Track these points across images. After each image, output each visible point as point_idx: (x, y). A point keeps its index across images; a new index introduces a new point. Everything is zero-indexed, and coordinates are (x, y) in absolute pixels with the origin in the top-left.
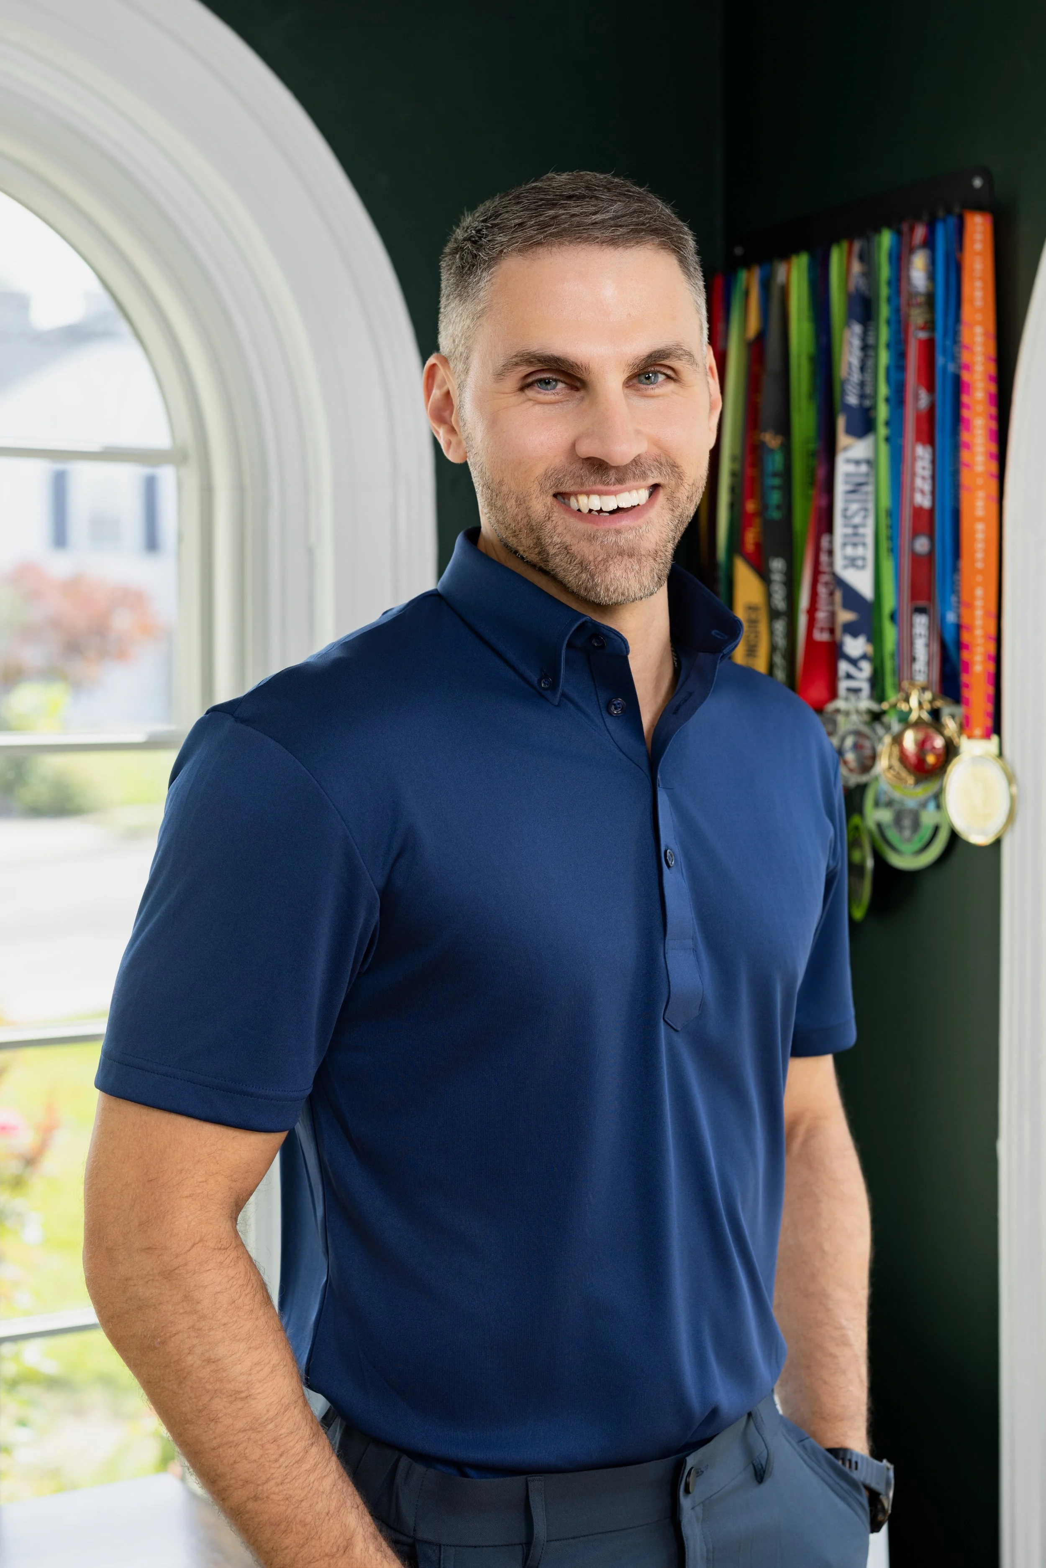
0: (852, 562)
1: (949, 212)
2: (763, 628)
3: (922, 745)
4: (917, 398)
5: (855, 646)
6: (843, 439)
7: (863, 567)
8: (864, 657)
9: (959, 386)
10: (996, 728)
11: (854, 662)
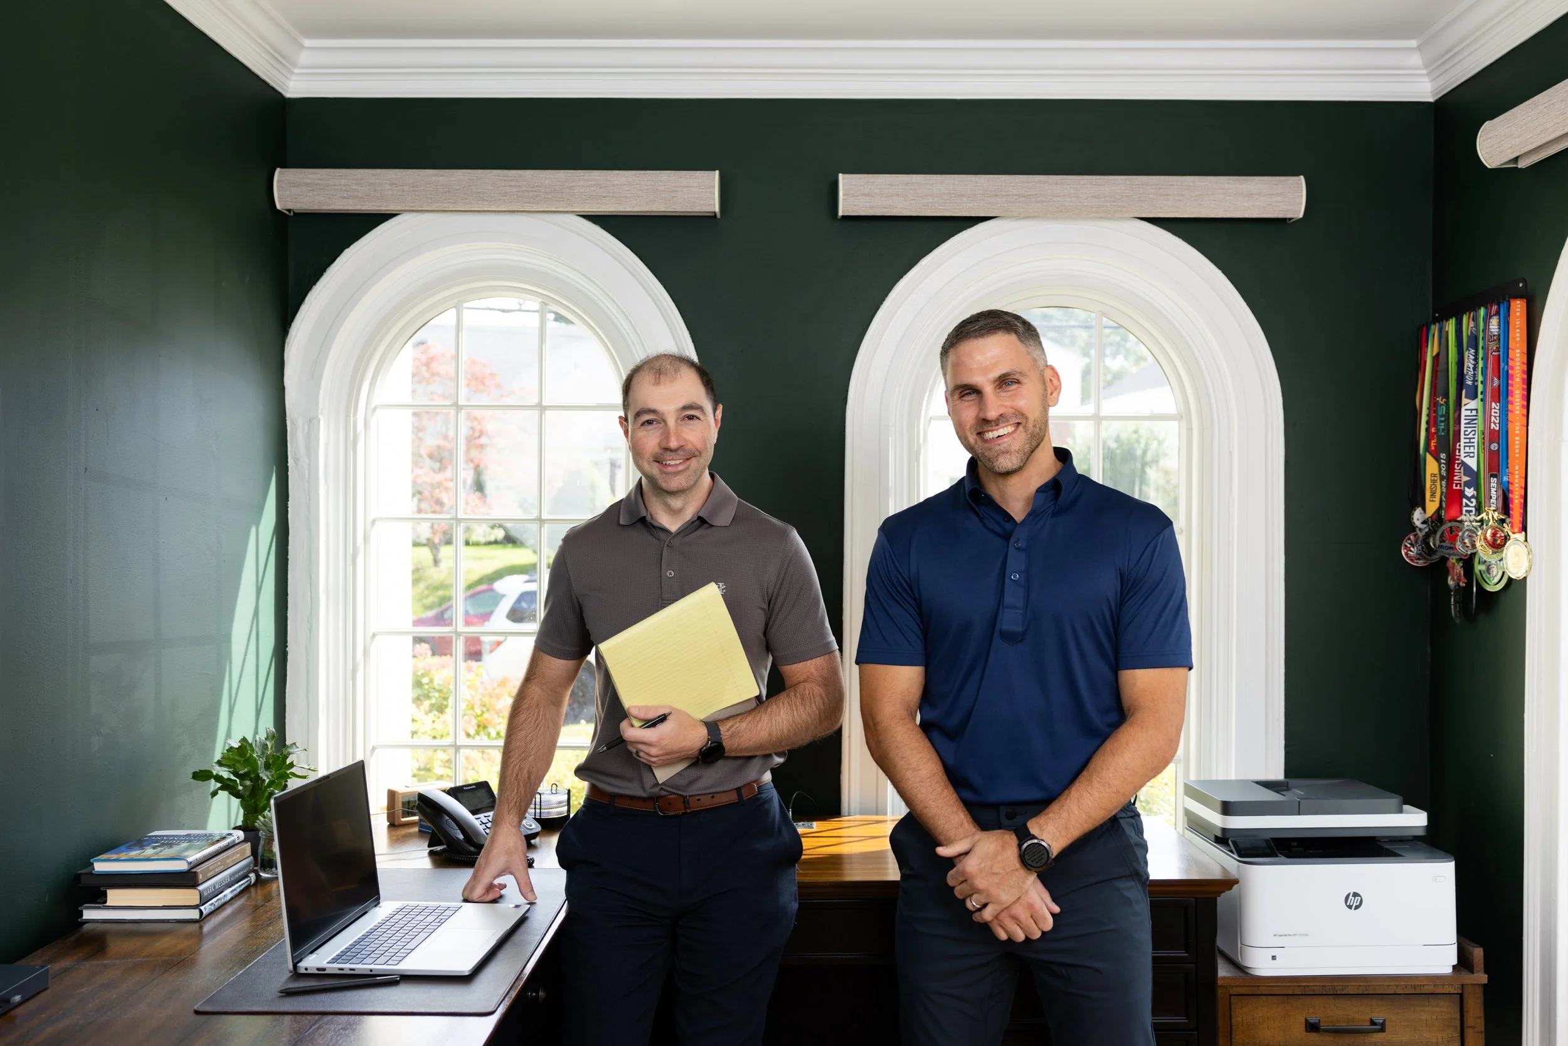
0: (1468, 455)
1: (1504, 300)
2: (1438, 484)
3: (1494, 535)
4: (1493, 381)
5: (1470, 492)
6: (1464, 400)
7: (1473, 457)
8: (1473, 497)
9: (1508, 377)
10: (1524, 528)
11: (1469, 499)
